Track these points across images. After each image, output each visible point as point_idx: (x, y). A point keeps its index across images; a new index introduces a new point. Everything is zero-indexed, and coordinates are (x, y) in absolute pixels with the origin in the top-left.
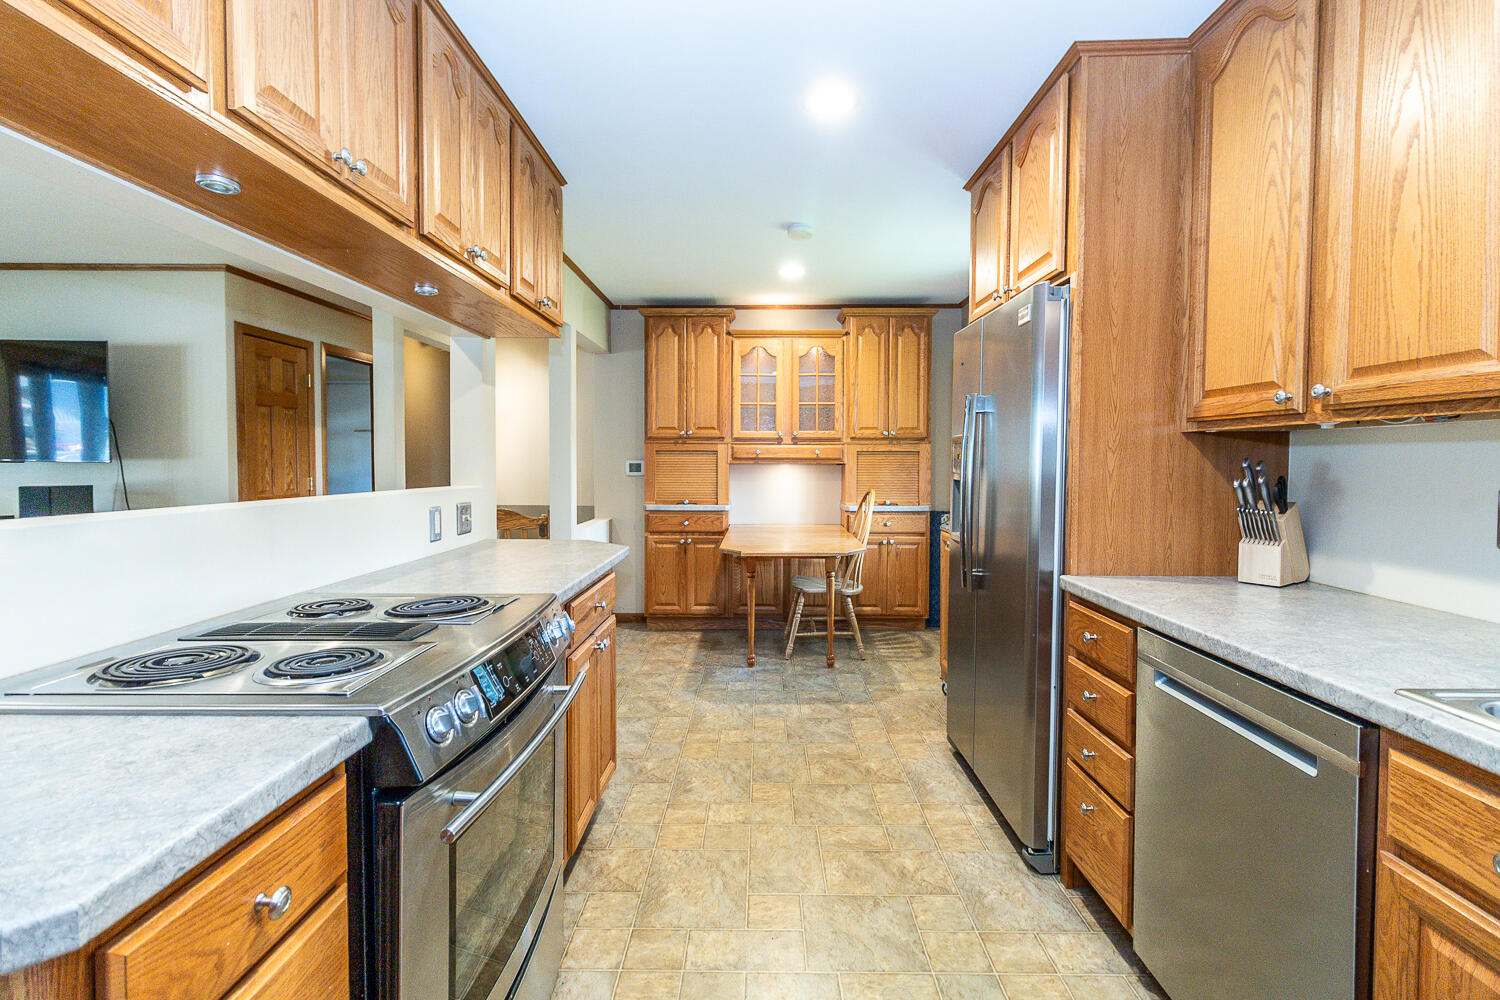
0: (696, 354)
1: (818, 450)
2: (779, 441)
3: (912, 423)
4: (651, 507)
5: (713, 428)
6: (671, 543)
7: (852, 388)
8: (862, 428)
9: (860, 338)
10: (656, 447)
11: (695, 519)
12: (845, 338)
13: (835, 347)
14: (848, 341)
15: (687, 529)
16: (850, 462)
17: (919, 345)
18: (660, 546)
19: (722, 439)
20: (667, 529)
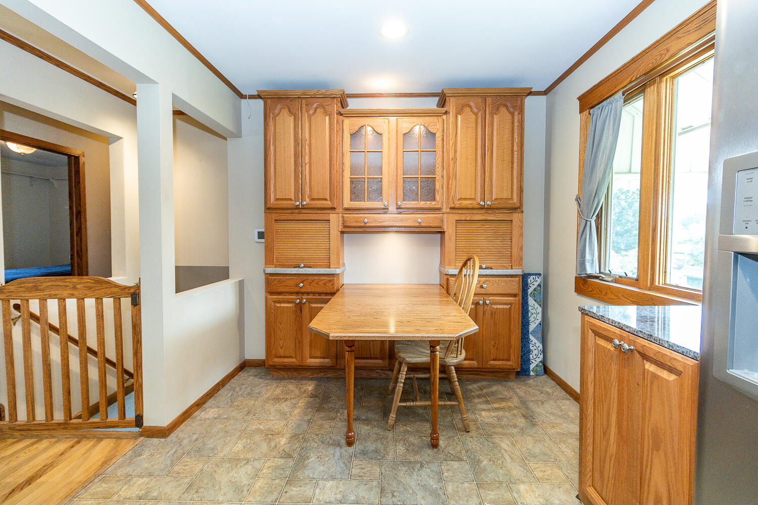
0: (310, 132)
1: (420, 218)
3: (506, 194)
4: (270, 270)
5: (326, 199)
6: (288, 302)
7: (451, 162)
8: (460, 199)
9: (459, 117)
10: (274, 216)
11: (310, 280)
12: (444, 117)
13: (436, 125)
14: (448, 121)
15: (303, 290)
16: (449, 228)
17: (513, 123)
18: (278, 305)
19: (333, 209)
20: (284, 290)
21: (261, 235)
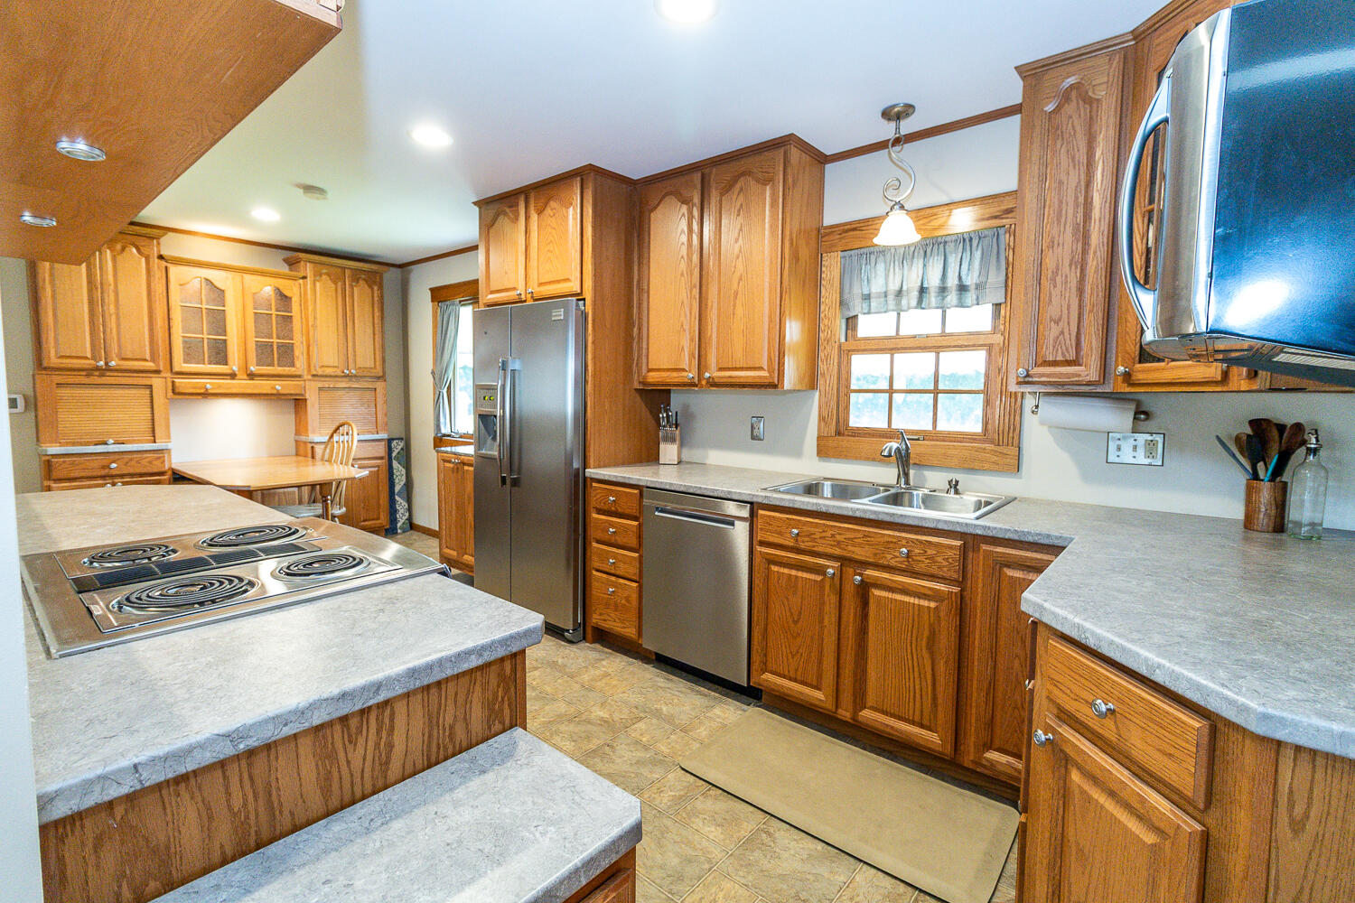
0: (115, 276)
1: (279, 386)
2: (233, 376)
3: (370, 364)
5: (145, 360)
7: (311, 328)
8: (322, 366)
9: (318, 284)
10: (56, 378)
11: (126, 460)
12: (301, 281)
13: (291, 288)
14: (305, 285)
15: (114, 472)
16: (312, 398)
17: (373, 297)
19: (158, 372)
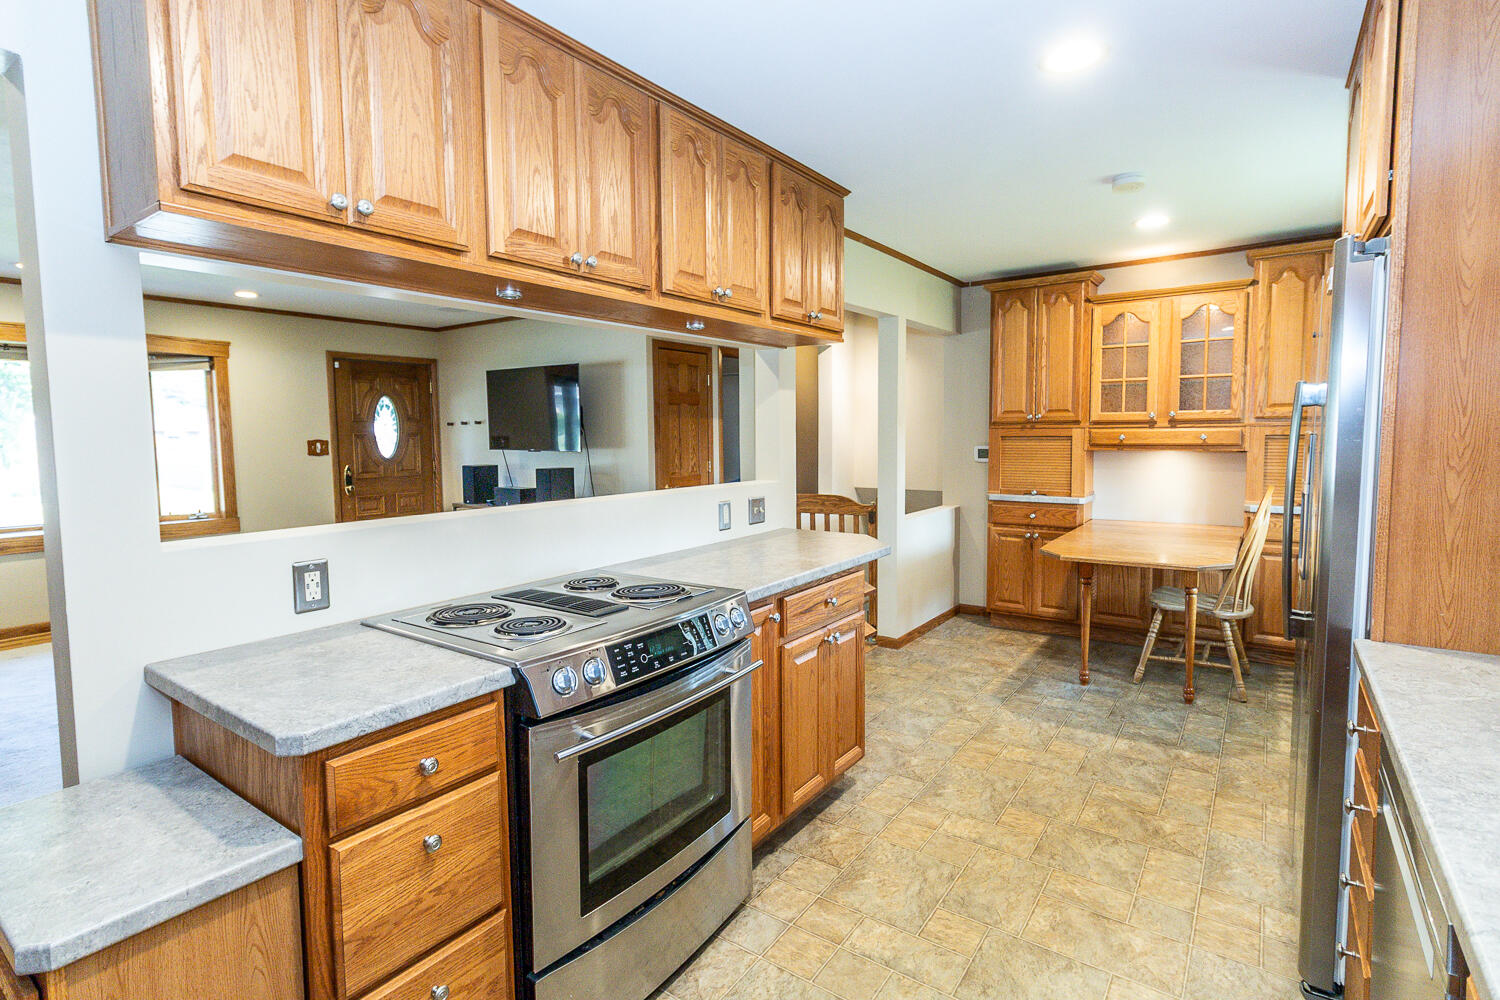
0: (1048, 328)
1: (1206, 433)
2: (1152, 423)
4: (995, 496)
5: (1067, 410)
6: (1017, 536)
7: (1260, 353)
8: (1274, 405)
9: (1274, 287)
10: (1001, 432)
11: (1043, 512)
13: (1235, 303)
14: (1255, 294)
15: (1035, 522)
16: (1254, 448)
18: (1003, 538)
19: (1077, 422)
20: (1011, 521)
21: (982, 454)
